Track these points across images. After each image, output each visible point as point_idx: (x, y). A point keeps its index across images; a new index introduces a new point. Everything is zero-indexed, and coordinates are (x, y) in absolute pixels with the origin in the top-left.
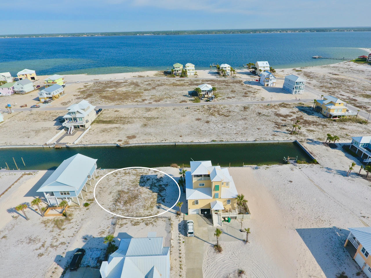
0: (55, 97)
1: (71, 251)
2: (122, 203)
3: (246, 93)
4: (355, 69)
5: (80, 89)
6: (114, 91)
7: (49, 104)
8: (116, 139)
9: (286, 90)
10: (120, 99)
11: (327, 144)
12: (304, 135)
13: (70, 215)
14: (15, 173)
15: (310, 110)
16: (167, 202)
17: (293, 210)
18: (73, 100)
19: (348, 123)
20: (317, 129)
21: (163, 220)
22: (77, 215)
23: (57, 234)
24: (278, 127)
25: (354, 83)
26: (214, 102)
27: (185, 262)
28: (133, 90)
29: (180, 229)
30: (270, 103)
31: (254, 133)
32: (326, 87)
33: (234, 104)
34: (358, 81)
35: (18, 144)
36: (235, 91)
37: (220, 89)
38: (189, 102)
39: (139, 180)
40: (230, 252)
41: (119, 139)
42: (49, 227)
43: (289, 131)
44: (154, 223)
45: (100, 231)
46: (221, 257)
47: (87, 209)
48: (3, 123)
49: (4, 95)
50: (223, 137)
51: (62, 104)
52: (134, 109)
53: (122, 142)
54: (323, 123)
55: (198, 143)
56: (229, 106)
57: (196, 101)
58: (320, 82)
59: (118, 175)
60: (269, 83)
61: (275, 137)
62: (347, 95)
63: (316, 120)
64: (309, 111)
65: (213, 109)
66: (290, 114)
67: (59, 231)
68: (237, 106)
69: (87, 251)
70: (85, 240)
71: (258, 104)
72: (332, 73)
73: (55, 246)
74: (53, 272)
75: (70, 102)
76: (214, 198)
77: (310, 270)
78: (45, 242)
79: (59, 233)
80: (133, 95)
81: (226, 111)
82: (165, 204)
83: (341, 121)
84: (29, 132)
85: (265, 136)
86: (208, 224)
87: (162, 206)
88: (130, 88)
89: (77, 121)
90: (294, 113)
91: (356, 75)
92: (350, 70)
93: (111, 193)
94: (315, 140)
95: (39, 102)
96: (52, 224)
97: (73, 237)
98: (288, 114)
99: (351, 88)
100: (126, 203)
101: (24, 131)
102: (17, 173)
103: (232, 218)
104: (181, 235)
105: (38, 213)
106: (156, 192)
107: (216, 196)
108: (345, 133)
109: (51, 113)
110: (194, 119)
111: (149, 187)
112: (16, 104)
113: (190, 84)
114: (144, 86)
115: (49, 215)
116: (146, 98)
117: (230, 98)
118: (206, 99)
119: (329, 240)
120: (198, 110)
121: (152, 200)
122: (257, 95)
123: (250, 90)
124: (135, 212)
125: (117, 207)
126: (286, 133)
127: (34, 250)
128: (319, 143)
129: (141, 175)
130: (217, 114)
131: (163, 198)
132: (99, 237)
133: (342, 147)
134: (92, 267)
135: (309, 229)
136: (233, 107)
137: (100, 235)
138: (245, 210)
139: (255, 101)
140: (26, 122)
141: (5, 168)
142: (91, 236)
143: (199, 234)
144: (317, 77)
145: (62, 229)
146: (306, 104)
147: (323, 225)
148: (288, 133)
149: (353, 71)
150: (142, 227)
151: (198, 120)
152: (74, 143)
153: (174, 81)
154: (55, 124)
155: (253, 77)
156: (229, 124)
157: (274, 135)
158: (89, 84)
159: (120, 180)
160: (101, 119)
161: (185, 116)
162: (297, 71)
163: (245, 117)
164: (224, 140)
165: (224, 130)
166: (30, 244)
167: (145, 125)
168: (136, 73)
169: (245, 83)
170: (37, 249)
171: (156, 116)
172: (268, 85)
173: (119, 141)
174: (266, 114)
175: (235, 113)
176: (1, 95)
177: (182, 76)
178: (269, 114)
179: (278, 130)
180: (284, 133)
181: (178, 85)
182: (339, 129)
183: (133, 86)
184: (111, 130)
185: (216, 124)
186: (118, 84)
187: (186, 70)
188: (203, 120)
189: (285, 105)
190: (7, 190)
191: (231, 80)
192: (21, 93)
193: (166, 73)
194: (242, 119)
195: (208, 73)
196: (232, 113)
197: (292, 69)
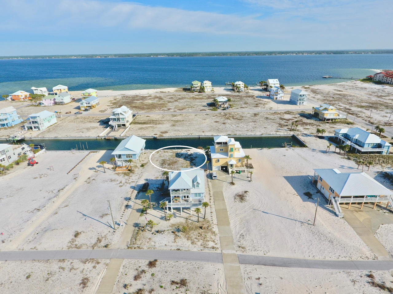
0: (93, 106)
1: (140, 185)
2: (167, 165)
3: (257, 105)
4: (359, 87)
5: (111, 101)
6: (142, 103)
7: (89, 111)
8: (152, 133)
9: (292, 102)
10: (148, 108)
12: (301, 131)
13: (133, 171)
14: (83, 152)
18: (109, 109)
19: (338, 124)
20: (312, 128)
22: (137, 170)
24: (281, 126)
25: (353, 97)
26: (229, 111)
28: (158, 102)
29: (208, 177)
30: (277, 111)
31: (262, 130)
32: (328, 100)
33: (246, 112)
34: (358, 96)
36: (247, 103)
37: (234, 101)
38: (208, 110)
39: (175, 155)
40: (240, 185)
42: (121, 175)
45: (155, 177)
47: (143, 168)
48: (57, 124)
49: (47, 105)
51: (99, 111)
52: (163, 115)
53: (158, 135)
54: (317, 124)
56: (242, 113)
57: (214, 110)
58: (324, 97)
59: (160, 153)
62: (345, 106)
63: (313, 122)
64: (309, 116)
65: (229, 115)
66: (292, 118)
68: (249, 113)
69: (150, 185)
70: (147, 181)
72: (337, 90)
73: (129, 183)
74: (132, 192)
80: (160, 105)
81: (240, 116)
83: (333, 123)
85: (270, 132)
86: (226, 174)
88: (155, 101)
89: (120, 121)
90: (296, 118)
91: (358, 91)
92: (354, 87)
93: (157, 160)
97: (138, 179)
98: (290, 118)
99: (350, 101)
103: (242, 171)
104: (208, 179)
105: (110, 170)
106: (189, 161)
111: (183, 158)
112: (62, 111)
113: (208, 98)
114: (167, 99)
115: (119, 170)
116: (171, 108)
117: (244, 108)
118: (223, 108)
120: (216, 116)
121: (187, 164)
122: (267, 106)
123: (261, 102)
129: (177, 152)
130: (231, 119)
131: (194, 164)
133: (328, 138)
134: (155, 191)
136: (245, 114)
139: (264, 110)
142: (150, 179)
143: (220, 178)
144: (322, 93)
145: (130, 176)
146: (307, 112)
147: (302, 174)
148: (288, 130)
149: (357, 88)
151: (216, 122)
152: (120, 136)
153: (193, 96)
154: (100, 125)
155: (264, 93)
156: (241, 125)
157: (277, 131)
158: (118, 97)
159: (162, 155)
160: (137, 121)
161: (206, 119)
162: (305, 88)
163: (255, 120)
164: (237, 134)
165: (238, 129)
166: (112, 182)
167: (174, 125)
168: (158, 89)
169: (257, 97)
170: (117, 184)
171: (182, 120)
172: (277, 98)
173: (155, 134)
174: (272, 118)
175: (247, 118)
176: (44, 105)
177: (200, 92)
178: (275, 119)
179: (281, 128)
180: (285, 130)
181: (197, 99)
182: (329, 128)
183: (158, 99)
184: (147, 128)
185: (231, 124)
186: (143, 98)
187: (204, 86)
188: (220, 122)
189: (289, 113)
190: (83, 160)
191: (244, 95)
192: (61, 103)
193: (185, 90)
194: (253, 122)
195: (224, 90)
196: (244, 118)
197: (301, 86)
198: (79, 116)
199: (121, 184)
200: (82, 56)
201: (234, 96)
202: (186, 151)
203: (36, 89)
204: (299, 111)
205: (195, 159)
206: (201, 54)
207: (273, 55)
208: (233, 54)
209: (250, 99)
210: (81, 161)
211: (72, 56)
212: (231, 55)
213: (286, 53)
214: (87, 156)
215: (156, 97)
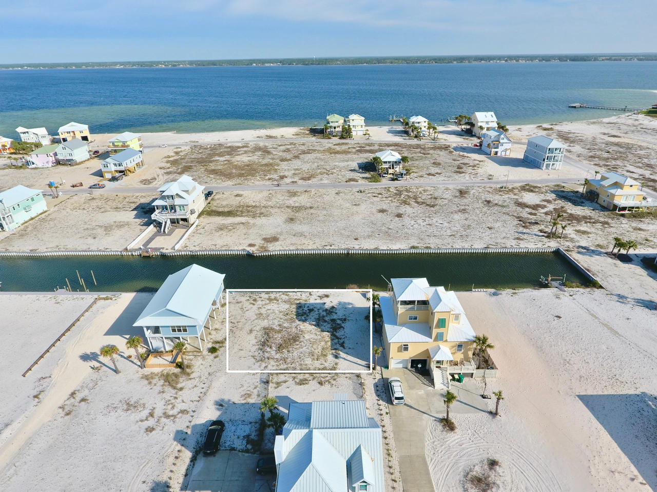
0: (129, 171)
1: (200, 425)
2: (274, 348)
3: (459, 167)
4: (648, 127)
5: (169, 157)
6: (228, 161)
7: (119, 181)
8: (244, 242)
9: (529, 162)
10: (241, 175)
11: (614, 255)
12: (572, 240)
13: (188, 367)
14: (81, 296)
15: (577, 197)
16: (350, 348)
17: (568, 365)
18: (161, 176)
19: (647, 220)
20: (593, 230)
21: (347, 377)
22: (200, 366)
23: (171, 397)
24: (524, 225)
25: (649, 151)
26: (406, 182)
27: (394, 445)
28: (260, 160)
29: (379, 392)
30: (504, 185)
31: (484, 234)
32: (600, 158)
33: (441, 186)
35: (79, 249)
36: (439, 164)
38: (362, 181)
39: (295, 310)
40: (469, 431)
41: (250, 242)
42: (155, 385)
43: (545, 233)
44: (334, 382)
45: (243, 393)
46: (456, 438)
47: (215, 357)
48: (46, 214)
49: (40, 165)
50: (430, 242)
51: (141, 182)
52: (268, 192)
53: (256, 247)
54: (602, 219)
55: (388, 250)
56: (433, 188)
57: (374, 180)
58: (588, 149)
59: (258, 303)
60: (499, 150)
61: (521, 242)
62: (640, 171)
63: (590, 214)
64: (575, 198)
65: (406, 193)
66: (542, 203)
67: (174, 391)
68: (447, 189)
69: (226, 425)
70: (221, 407)
71: (483, 185)
72: (608, 134)
73: (172, 416)
74: (177, 458)
75: (155, 179)
76: (436, 339)
77: (610, 461)
78: (154, 408)
79: (175, 396)
80: (263, 168)
81: (430, 197)
82: (345, 351)
83: (634, 216)
84: (93, 229)
85: (503, 241)
86: (424, 384)
87: (342, 354)
88: (255, 157)
89: (175, 211)
90: (549, 201)
91: (651, 136)
92: (639, 129)
93: (251, 331)
94: (593, 249)
95: (101, 178)
96: (159, 380)
97: (198, 401)
98: (538, 203)
99: (646, 160)
100: (280, 348)
101: (86, 227)
102: (85, 296)
103: (466, 375)
104: (381, 402)
105: (133, 362)
106: (328, 332)
107: (439, 337)
108: (643, 236)
109: (125, 198)
110: (374, 211)
111: (314, 323)
112: (64, 181)
113: (360, 151)
114: (278, 154)
115: (153, 366)
116: (286, 174)
117: (433, 175)
118: (391, 176)
119: (638, 415)
120: (380, 196)
121: (323, 343)
122: (480, 171)
123: (466, 161)
124: (297, 363)
125: (267, 355)
126: (539, 236)
127: (137, 422)
128: (600, 254)
129: (298, 302)
130: (413, 203)
131: (341, 341)
132: (243, 402)
133: (641, 260)
134: (239, 451)
135: (600, 395)
136: (440, 191)
137: (245, 399)
138: (485, 363)
139: (478, 180)
140: (85, 211)
141: (64, 288)
142: (229, 400)
143: (411, 400)
144: (581, 141)
145: (178, 388)
146: (569, 187)
147: (624, 389)
148: (543, 236)
149: (645, 130)
150: (314, 388)
151: (382, 211)
152: (173, 248)
153: (330, 145)
154: (137, 217)
155: (467, 139)
156: (436, 220)
157: (518, 239)
158: (183, 148)
159: (263, 311)
160: (214, 208)
161: (359, 205)
162: (545, 129)
163: (463, 207)
164: (432, 246)
165: (430, 230)
166: (129, 412)
167: (292, 219)
168: (262, 131)
169: (456, 149)
170: (142, 421)
171: (308, 205)
172: (496, 153)
173: (251, 245)
174: (500, 203)
175: (446, 202)
176: (33, 166)
177: (342, 137)
178: (505, 204)
179: (525, 231)
180: (536, 235)
181: (338, 152)
182: (632, 230)
183: (260, 153)
184: (234, 226)
185: (414, 218)
186: (232, 150)
187: (349, 126)
188: (390, 211)
189: (532, 188)
190: (73, 325)
191: (430, 145)
192: (69, 163)
193: (314, 132)
194: (459, 211)
195: (388, 132)
196: (439, 202)
197: (536, 126)
198: (97, 193)
199: (151, 422)
200: (134, 64)
201: (410, 146)
202: (321, 297)
203: (26, 130)
204: (552, 184)
205: (343, 325)
206: (340, 61)
207: (466, 63)
208: (396, 61)
209: (443, 153)
210: (68, 330)
211: (116, 64)
212: (392, 63)
213: (489, 58)
214: (87, 311)
215: (257, 149)
